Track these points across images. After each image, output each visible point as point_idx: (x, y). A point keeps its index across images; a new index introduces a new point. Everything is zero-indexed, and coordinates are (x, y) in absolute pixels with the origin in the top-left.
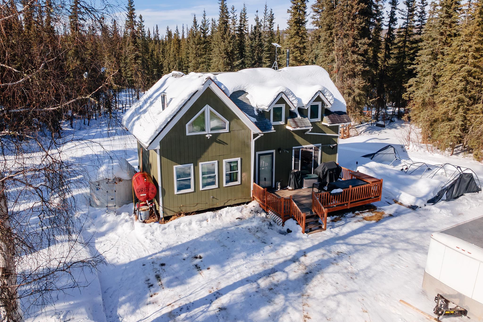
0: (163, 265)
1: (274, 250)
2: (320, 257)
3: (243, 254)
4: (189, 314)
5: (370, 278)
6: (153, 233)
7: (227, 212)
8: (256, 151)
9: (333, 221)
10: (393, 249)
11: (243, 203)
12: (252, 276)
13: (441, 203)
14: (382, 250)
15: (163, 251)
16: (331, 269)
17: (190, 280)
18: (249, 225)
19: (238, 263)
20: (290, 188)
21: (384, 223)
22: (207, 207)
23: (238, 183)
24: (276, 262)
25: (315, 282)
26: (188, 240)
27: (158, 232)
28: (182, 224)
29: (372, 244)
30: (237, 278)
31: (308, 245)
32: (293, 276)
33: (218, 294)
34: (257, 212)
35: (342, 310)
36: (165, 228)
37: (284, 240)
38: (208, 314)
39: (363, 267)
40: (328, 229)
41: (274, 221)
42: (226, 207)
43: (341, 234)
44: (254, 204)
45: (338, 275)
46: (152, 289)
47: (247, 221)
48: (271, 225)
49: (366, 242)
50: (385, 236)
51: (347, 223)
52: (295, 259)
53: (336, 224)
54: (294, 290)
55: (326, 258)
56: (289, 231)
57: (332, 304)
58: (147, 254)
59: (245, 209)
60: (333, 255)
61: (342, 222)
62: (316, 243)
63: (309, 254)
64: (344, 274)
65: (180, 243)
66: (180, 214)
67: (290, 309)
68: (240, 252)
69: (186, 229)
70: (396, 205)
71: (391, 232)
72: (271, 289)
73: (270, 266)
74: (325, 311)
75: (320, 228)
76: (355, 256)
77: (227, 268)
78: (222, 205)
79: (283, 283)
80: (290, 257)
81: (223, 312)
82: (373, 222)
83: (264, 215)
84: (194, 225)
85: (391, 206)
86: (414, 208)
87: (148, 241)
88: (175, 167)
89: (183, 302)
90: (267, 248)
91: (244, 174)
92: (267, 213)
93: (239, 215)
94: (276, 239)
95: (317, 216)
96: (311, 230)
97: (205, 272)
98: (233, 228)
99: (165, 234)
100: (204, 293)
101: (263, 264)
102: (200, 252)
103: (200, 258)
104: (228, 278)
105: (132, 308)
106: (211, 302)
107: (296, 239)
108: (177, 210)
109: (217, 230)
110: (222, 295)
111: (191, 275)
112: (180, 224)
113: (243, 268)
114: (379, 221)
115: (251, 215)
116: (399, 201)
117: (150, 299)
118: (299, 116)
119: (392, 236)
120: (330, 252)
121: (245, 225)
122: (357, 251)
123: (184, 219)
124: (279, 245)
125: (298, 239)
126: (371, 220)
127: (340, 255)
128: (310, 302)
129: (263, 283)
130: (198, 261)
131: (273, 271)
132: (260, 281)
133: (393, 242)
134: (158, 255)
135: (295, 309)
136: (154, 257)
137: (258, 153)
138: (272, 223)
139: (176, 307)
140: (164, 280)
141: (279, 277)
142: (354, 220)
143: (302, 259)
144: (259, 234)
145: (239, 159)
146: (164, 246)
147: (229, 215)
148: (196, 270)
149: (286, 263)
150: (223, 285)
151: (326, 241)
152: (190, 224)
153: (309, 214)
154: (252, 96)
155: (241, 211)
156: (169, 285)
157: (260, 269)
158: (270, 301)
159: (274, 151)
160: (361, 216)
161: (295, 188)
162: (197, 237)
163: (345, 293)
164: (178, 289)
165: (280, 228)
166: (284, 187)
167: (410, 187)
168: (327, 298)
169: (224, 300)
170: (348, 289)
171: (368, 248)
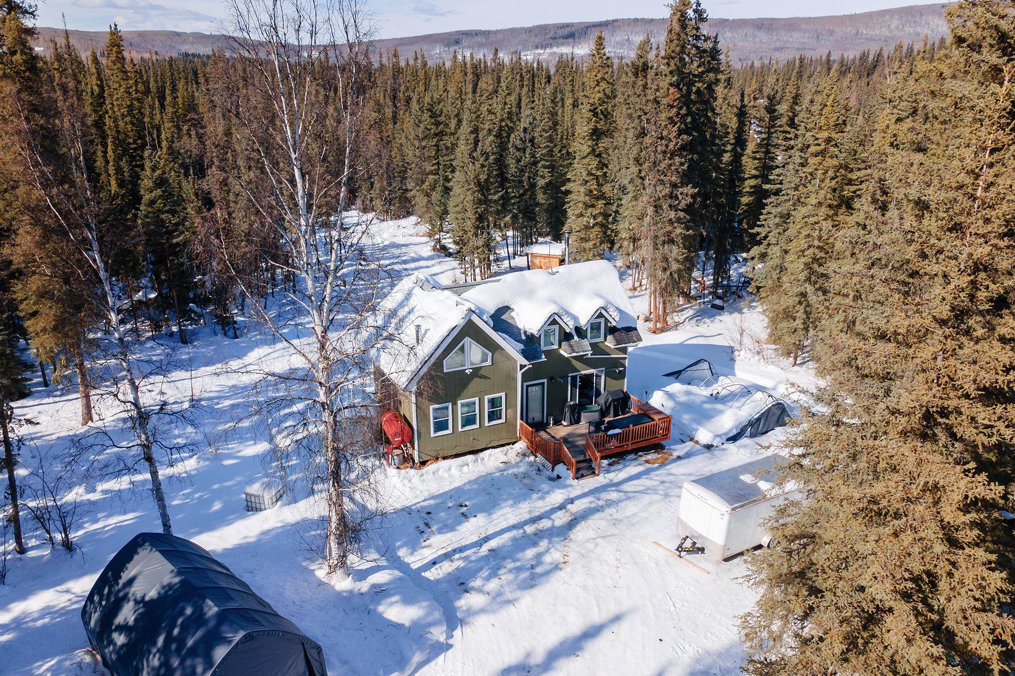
0: (429, 513)
1: (542, 498)
2: (588, 505)
3: (510, 502)
4: (463, 555)
5: (633, 524)
6: (410, 481)
7: (490, 455)
8: (523, 381)
9: (610, 465)
10: (666, 495)
11: (509, 444)
12: (518, 524)
13: (744, 441)
14: (655, 497)
15: (425, 500)
16: (598, 515)
17: (458, 528)
18: (515, 470)
19: (505, 511)
20: (565, 423)
21: (667, 467)
22: (467, 450)
23: (503, 420)
24: (543, 510)
25: (578, 528)
26: (450, 488)
27: (416, 480)
28: (441, 470)
29: (646, 491)
30: (504, 525)
31: (578, 492)
32: (558, 523)
33: (487, 539)
34: (524, 455)
35: (599, 550)
36: (422, 475)
37: (553, 487)
38: (479, 554)
39: (628, 513)
40: (601, 475)
41: (543, 466)
42: (488, 448)
43: (616, 481)
44: (521, 445)
45: (602, 522)
46: (425, 536)
47: (513, 467)
48: (539, 470)
49: (640, 488)
50: (663, 482)
51: (625, 466)
52: (562, 507)
53: (613, 468)
54: (558, 535)
55: (593, 505)
56: (559, 477)
57: (591, 546)
58: (410, 504)
59: (510, 451)
60: (601, 503)
61: (620, 466)
62: (586, 490)
63: (576, 502)
64: (607, 520)
65: (442, 491)
66: (437, 459)
67: (552, 550)
68: (506, 500)
69: (446, 475)
70: (691, 444)
71: (671, 477)
72: (535, 534)
73: (537, 514)
74: (583, 552)
75: (594, 473)
76: (623, 504)
77: (494, 516)
78: (484, 446)
79: (548, 529)
80: (557, 505)
81: (493, 553)
82: (656, 465)
83: (532, 458)
84: (454, 471)
85: (684, 445)
86: (709, 447)
87: (408, 490)
88: (431, 407)
89: (455, 546)
90: (535, 496)
91: (509, 411)
92: (536, 457)
93: (505, 459)
94: (545, 487)
95: (591, 460)
96: (583, 476)
97: (473, 520)
98: (498, 474)
99: (424, 481)
100: (474, 538)
101: (530, 512)
102: (466, 500)
103: (466, 506)
104: (495, 525)
105: (410, 551)
106: (481, 545)
107: (566, 486)
108: (434, 454)
109: (481, 477)
110: (490, 539)
111: (460, 523)
112: (438, 470)
113: (510, 515)
114: (663, 465)
115: (518, 459)
116: (696, 439)
117: (424, 544)
118: (576, 338)
119: (670, 482)
120: (599, 499)
121: (510, 471)
122: (628, 498)
123: (443, 464)
124: (547, 493)
125: (568, 486)
126: (654, 464)
127: (610, 504)
128: (571, 545)
129: (530, 529)
130: (464, 509)
131: (539, 518)
132: (526, 528)
133: (668, 488)
134: (422, 504)
135: (557, 549)
136: (418, 506)
137: (525, 384)
138: (541, 468)
139: (450, 549)
140: (434, 528)
141: (545, 524)
142: (635, 463)
143: (569, 506)
144: (527, 481)
145: (503, 395)
146: (426, 494)
147: (493, 458)
148: (463, 518)
149: (553, 510)
150: (490, 532)
151: (597, 488)
152: (450, 469)
153: (582, 458)
154: (518, 314)
155: (506, 454)
156: (440, 531)
157: (527, 517)
158: (535, 544)
159: (545, 381)
160: (644, 458)
161: (571, 424)
162: (460, 484)
163: (603, 537)
164: (449, 535)
165: (549, 473)
166: (557, 423)
167: (713, 420)
168: (588, 541)
169: (493, 544)
170: (608, 533)
171: (640, 496)
